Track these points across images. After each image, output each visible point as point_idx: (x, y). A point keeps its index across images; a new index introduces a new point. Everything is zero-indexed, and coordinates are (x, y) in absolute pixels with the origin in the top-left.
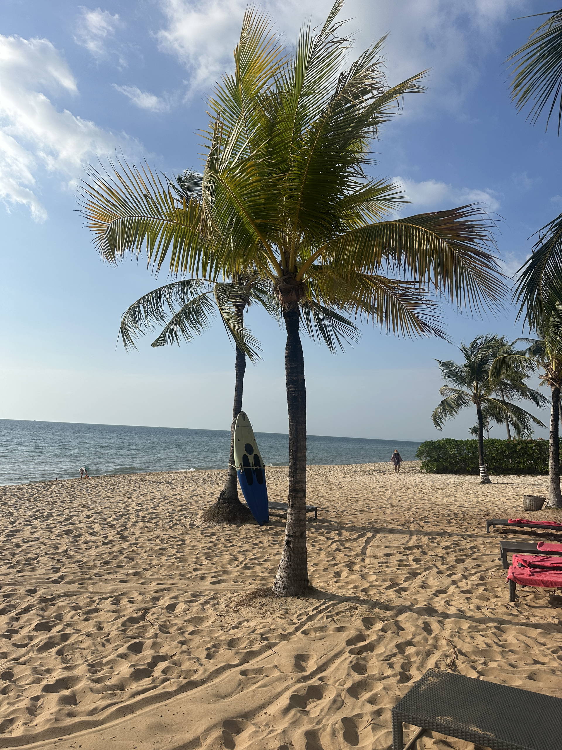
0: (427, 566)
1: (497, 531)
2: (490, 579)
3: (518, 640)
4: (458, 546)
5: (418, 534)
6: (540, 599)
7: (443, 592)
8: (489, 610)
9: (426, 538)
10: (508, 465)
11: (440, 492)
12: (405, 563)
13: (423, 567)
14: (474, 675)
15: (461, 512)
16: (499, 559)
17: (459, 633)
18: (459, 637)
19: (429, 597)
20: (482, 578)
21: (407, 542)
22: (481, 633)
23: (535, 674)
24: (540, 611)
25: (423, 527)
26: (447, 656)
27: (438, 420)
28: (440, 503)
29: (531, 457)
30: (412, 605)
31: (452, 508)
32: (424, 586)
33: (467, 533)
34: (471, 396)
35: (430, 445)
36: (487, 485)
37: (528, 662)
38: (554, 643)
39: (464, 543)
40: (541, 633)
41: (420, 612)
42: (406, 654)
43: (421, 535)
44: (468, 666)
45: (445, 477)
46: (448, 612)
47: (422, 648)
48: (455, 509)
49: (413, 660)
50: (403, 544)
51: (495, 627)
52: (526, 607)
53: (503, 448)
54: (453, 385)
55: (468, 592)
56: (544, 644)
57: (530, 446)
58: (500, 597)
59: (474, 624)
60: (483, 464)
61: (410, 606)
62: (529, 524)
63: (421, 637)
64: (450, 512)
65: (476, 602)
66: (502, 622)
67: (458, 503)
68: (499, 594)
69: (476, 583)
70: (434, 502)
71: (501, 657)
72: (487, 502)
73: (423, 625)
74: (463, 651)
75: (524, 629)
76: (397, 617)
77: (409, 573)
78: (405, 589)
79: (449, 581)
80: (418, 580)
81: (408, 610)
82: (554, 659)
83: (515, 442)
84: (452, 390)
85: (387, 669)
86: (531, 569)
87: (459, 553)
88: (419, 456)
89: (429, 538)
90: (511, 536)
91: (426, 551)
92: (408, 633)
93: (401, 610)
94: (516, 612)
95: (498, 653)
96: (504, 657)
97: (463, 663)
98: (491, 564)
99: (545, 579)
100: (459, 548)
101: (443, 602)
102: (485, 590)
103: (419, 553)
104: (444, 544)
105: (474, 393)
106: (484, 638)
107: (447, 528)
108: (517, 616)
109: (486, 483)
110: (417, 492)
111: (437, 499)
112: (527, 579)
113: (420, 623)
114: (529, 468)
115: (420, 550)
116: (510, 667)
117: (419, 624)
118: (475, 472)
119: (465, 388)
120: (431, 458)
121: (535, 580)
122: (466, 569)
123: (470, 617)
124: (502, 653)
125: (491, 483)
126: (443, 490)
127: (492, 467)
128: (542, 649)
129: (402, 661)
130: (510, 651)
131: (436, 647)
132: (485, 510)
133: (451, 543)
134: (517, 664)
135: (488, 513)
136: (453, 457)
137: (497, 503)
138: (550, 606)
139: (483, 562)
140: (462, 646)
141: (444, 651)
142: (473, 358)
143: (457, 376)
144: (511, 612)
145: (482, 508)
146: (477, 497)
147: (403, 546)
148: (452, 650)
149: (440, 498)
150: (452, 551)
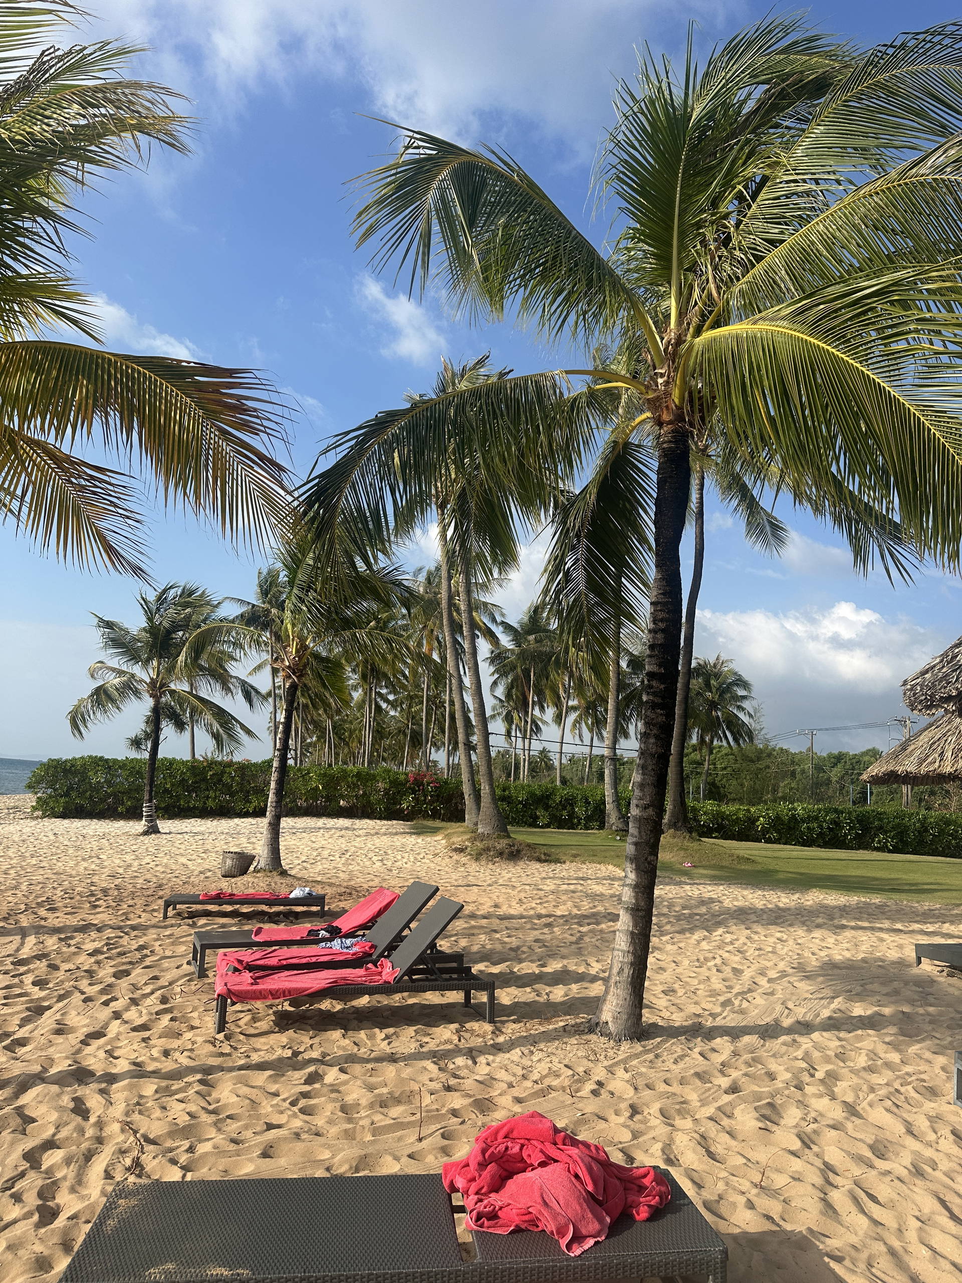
0: (62, 992)
1: (179, 914)
2: (178, 999)
3: (238, 1096)
4: (116, 948)
5: (36, 933)
6: (260, 1020)
7: (98, 1035)
8: (185, 1053)
9: (55, 938)
10: (189, 802)
11: (71, 851)
12: (18, 991)
13: (56, 994)
14: (174, 1175)
15: (113, 886)
16: (189, 963)
17: (139, 1105)
18: (140, 1113)
19: (74, 1050)
20: (164, 1000)
21: (18, 950)
22: (177, 1097)
23: (271, 1147)
24: (262, 1040)
25: (45, 919)
26: (123, 1152)
27: (79, 722)
28: (74, 873)
29: (228, 789)
30: (45, 1070)
31: (95, 879)
32: (61, 1030)
33: (129, 923)
34: (146, 683)
35: (56, 767)
36: (153, 836)
37: (258, 1129)
38: (292, 1089)
39: (125, 940)
40: (270, 1076)
41: (61, 1080)
42: (44, 1167)
43: (44, 933)
44: (164, 1160)
45: (76, 825)
46: (114, 1071)
47: (74, 1148)
48: (103, 881)
49: (59, 1175)
50: (8, 956)
51: (199, 1081)
52: (242, 1037)
53: (184, 773)
54: (116, 661)
55: (144, 1027)
56: (276, 1095)
57: (227, 770)
58: (198, 1028)
59: (164, 1083)
60: (150, 801)
61: (41, 1072)
62: (231, 899)
63: (71, 1127)
64: (93, 888)
65: (160, 1044)
66: (208, 1070)
67: (106, 870)
68: (196, 1023)
69: (156, 1010)
70: (61, 871)
71: (215, 1130)
72: (157, 865)
73: (72, 1105)
74: (151, 1136)
75: (243, 1075)
76: (17, 1098)
77: (28, 1009)
78: (22, 1042)
79: (107, 1012)
80: (48, 1020)
81: (38, 1081)
82: (295, 1115)
83: (205, 764)
84: (113, 670)
85: (10, 1206)
86: (251, 974)
87: (119, 960)
88: (33, 787)
89: (60, 939)
90: (202, 921)
91: (58, 962)
92: (43, 1126)
93: (24, 1084)
94: (227, 1049)
95: (210, 1125)
96: (219, 1130)
97: (154, 1158)
98: (176, 973)
99: (274, 987)
100: (118, 950)
101: (102, 1054)
102: (172, 1019)
103: (45, 969)
104: (90, 946)
105: (152, 679)
106: (183, 1105)
107: (92, 917)
108: (229, 1055)
109: (151, 833)
110: (27, 854)
111: (67, 864)
112: (247, 992)
113: (66, 1101)
114: (221, 807)
115: (44, 963)
116: (233, 1144)
117: (64, 1104)
118: (134, 814)
119: (137, 670)
120: (55, 790)
121: (260, 992)
122: (135, 987)
123: (154, 1072)
124: (215, 1124)
125: (159, 832)
126: (78, 848)
127: (163, 806)
128: (274, 1102)
129: (40, 1183)
130: (228, 1117)
131: (100, 1140)
132: (154, 880)
133: (103, 943)
134: (241, 1137)
135: (160, 886)
136: (97, 788)
137: (174, 867)
138: (277, 1029)
139: (163, 971)
140: (149, 1128)
141: (117, 1144)
142: (157, 619)
143: (127, 647)
144: (221, 1050)
145: (148, 876)
146: (137, 858)
147: (11, 959)
148: (132, 1139)
149: (72, 864)
150: (106, 958)
